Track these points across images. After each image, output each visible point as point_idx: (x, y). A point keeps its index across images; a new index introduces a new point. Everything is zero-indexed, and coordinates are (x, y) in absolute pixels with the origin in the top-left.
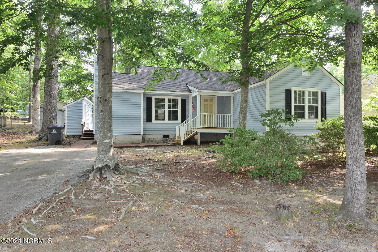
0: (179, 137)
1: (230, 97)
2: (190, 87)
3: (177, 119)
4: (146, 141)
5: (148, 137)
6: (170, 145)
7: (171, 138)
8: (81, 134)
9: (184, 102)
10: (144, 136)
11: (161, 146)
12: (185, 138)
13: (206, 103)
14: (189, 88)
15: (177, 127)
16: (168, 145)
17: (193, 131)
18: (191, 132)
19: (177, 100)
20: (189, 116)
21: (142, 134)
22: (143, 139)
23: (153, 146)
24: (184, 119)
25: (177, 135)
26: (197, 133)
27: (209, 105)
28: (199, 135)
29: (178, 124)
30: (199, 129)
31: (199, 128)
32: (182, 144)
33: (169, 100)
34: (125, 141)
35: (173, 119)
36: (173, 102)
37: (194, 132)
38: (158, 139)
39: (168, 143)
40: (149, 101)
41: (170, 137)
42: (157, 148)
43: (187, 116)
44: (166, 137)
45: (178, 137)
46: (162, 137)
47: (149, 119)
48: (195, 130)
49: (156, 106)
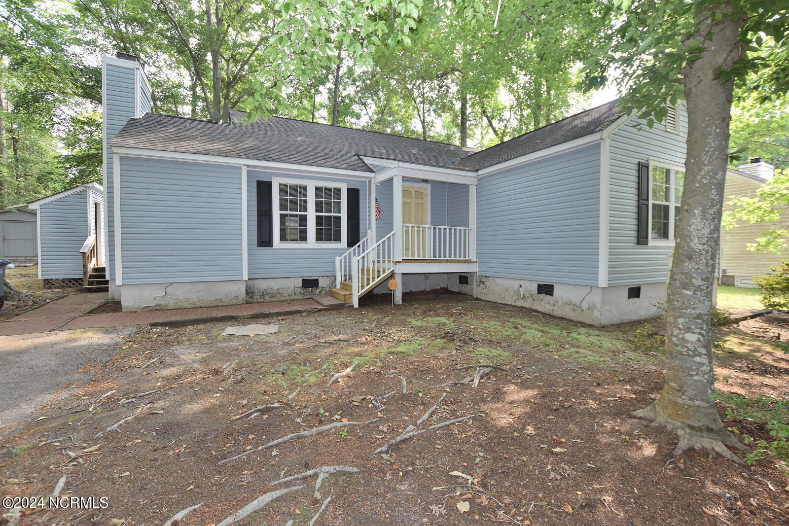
0: (346, 286)
1: (466, 187)
2: (368, 161)
3: (338, 239)
4: (256, 296)
5: (262, 285)
6: (325, 310)
7: (324, 286)
8: (81, 276)
9: (354, 195)
10: (250, 283)
11: (300, 312)
12: (363, 287)
13: (407, 200)
14: (366, 162)
15: (338, 259)
16: (320, 310)
17: (384, 271)
18: (379, 271)
19: (338, 191)
20: (369, 232)
21: (245, 277)
22: (249, 292)
23: (277, 314)
24: (354, 239)
25: (338, 280)
26: (392, 275)
27: (413, 205)
28: (398, 279)
29: (340, 252)
30: (399, 266)
31: (399, 262)
32: (356, 305)
33: (318, 190)
34: (197, 300)
35: (329, 239)
36: (327, 196)
37: (387, 272)
38: (291, 291)
39: (318, 303)
40: (263, 189)
41: (320, 285)
42: (290, 319)
43: (361, 230)
44: (310, 283)
45: (341, 283)
46: (300, 284)
47: (264, 240)
48: (390, 268)
49: (283, 205)
